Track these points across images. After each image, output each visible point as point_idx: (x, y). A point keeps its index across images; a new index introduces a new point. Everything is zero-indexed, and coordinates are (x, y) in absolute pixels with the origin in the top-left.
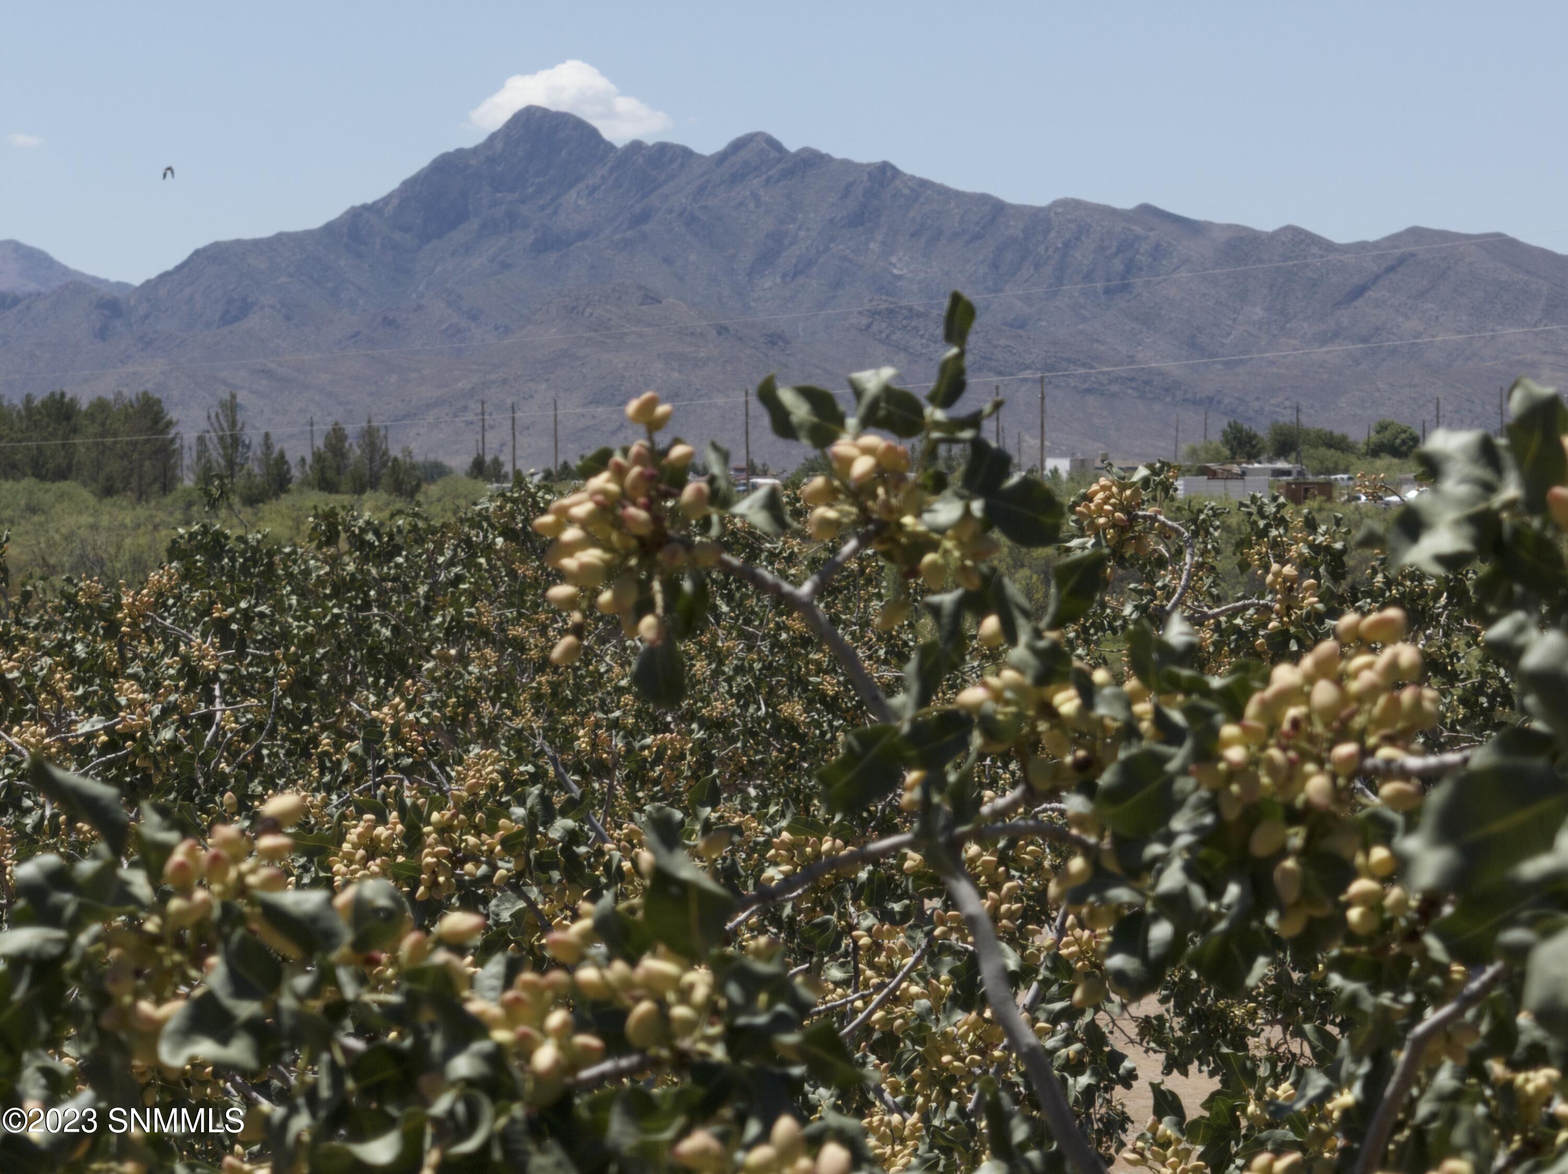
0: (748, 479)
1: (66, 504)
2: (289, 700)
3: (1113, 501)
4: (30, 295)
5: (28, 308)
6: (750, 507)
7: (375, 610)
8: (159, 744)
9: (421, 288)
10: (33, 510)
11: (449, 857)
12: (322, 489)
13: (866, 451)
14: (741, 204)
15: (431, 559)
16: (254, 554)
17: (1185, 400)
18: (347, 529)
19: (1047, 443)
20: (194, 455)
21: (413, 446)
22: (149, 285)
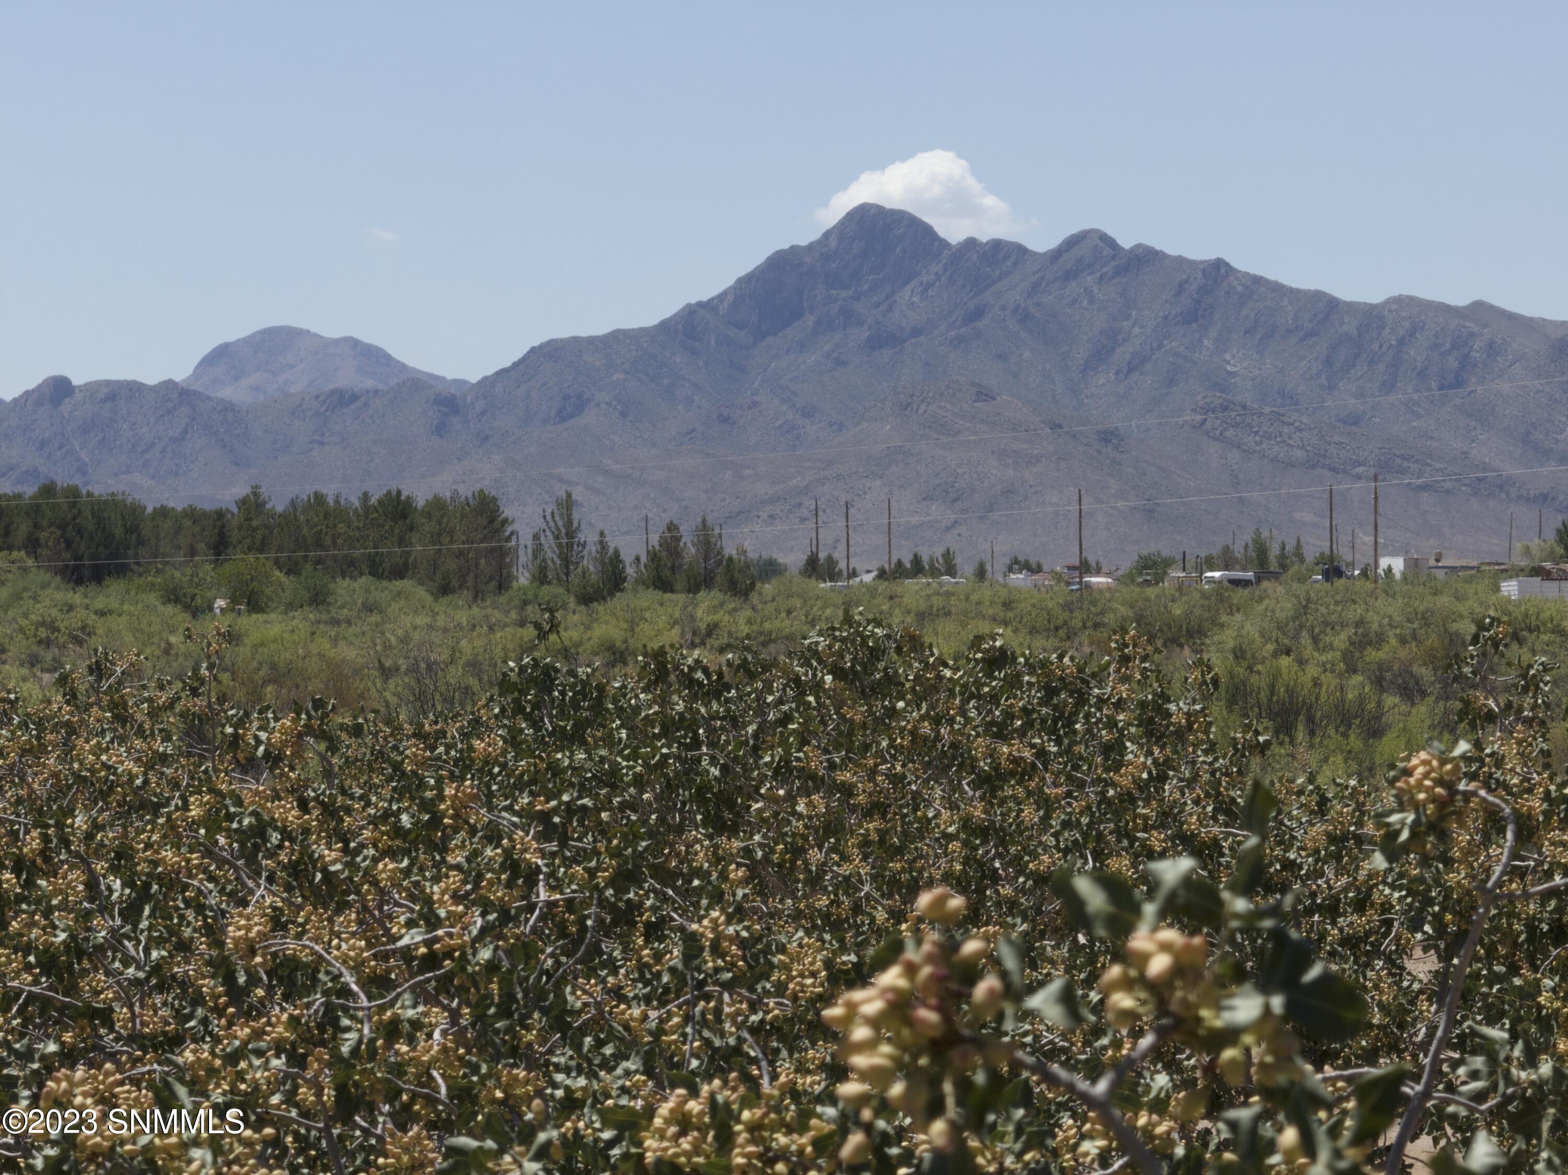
0: (1081, 577)
1: (402, 602)
2: (611, 891)
3: (1433, 775)
4: (368, 392)
5: (366, 404)
6: (1045, 1001)
7: (704, 749)
8: (478, 964)
9: (756, 385)
10: (369, 608)
11: (760, 1156)
12: (656, 587)
13: (1165, 947)
14: (1075, 301)
15: (760, 698)
16: (583, 688)
17: (1520, 497)
18: (677, 667)
19: (1381, 540)
20: (530, 551)
21: (747, 545)
22: (488, 383)
